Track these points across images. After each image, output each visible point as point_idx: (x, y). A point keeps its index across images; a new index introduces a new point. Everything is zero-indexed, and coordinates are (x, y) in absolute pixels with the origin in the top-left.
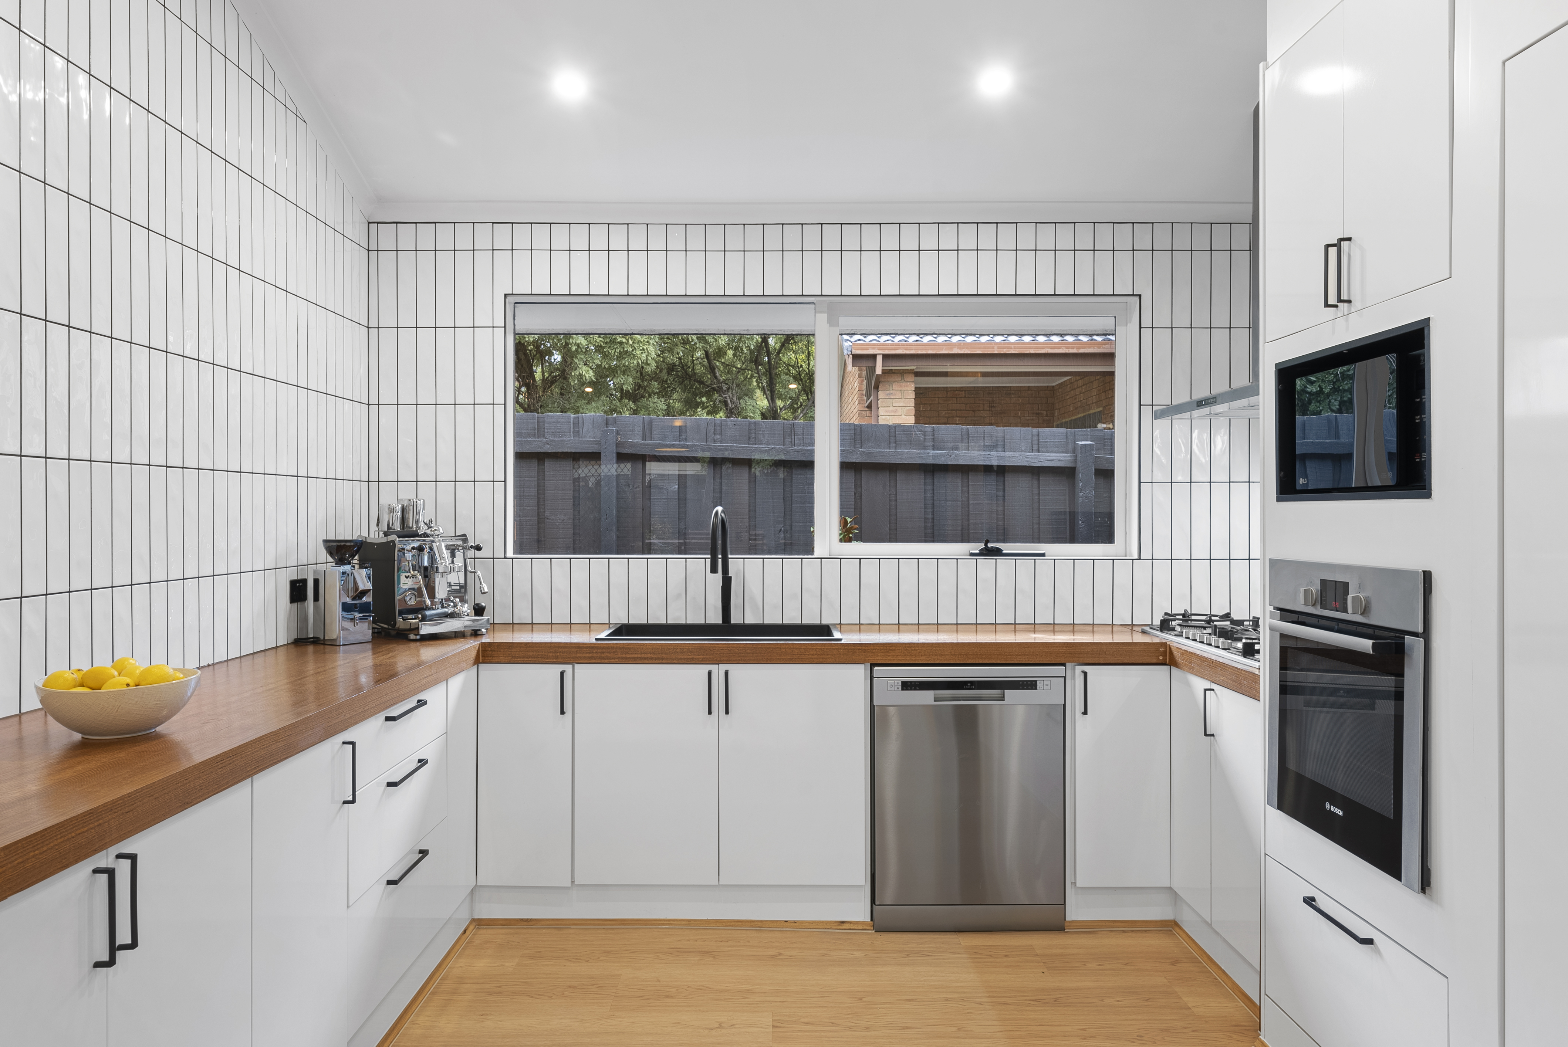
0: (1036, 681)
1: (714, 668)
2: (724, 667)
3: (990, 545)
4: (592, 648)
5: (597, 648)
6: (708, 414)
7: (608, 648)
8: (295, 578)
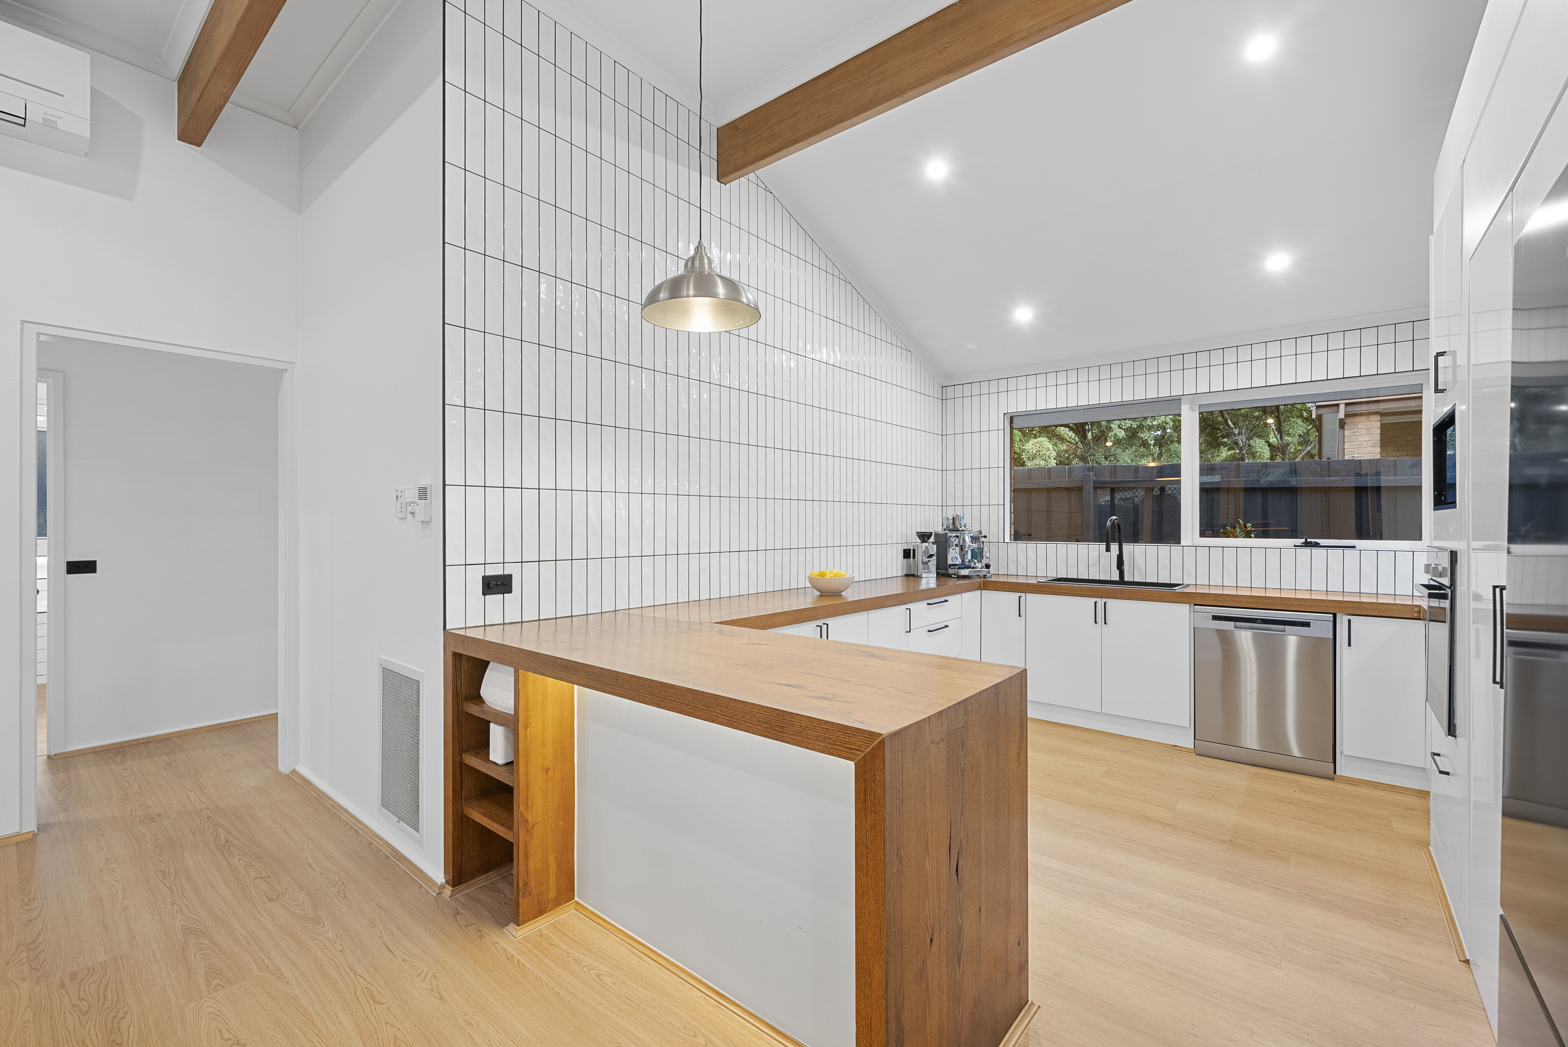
0: (1309, 623)
1: (1099, 600)
2: (1104, 600)
3: (1308, 540)
4: (1035, 586)
5: (1037, 586)
6: (1229, 450)
7: (1042, 586)
8: (906, 548)
